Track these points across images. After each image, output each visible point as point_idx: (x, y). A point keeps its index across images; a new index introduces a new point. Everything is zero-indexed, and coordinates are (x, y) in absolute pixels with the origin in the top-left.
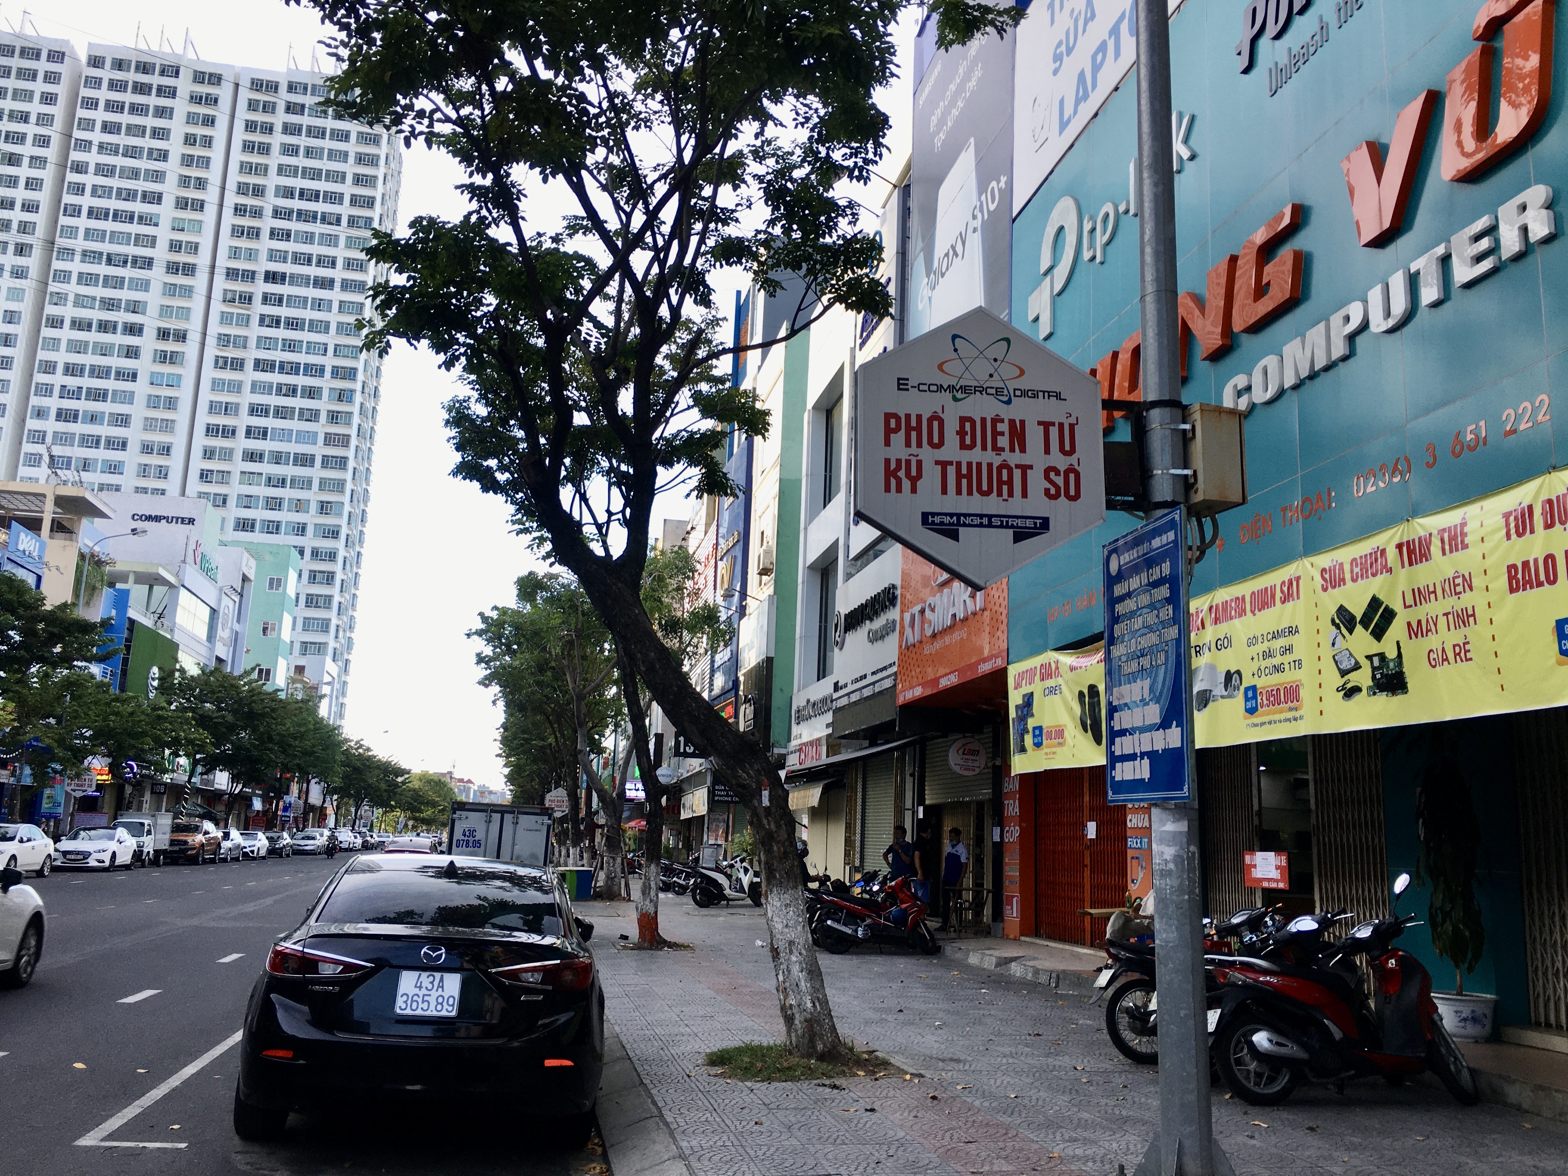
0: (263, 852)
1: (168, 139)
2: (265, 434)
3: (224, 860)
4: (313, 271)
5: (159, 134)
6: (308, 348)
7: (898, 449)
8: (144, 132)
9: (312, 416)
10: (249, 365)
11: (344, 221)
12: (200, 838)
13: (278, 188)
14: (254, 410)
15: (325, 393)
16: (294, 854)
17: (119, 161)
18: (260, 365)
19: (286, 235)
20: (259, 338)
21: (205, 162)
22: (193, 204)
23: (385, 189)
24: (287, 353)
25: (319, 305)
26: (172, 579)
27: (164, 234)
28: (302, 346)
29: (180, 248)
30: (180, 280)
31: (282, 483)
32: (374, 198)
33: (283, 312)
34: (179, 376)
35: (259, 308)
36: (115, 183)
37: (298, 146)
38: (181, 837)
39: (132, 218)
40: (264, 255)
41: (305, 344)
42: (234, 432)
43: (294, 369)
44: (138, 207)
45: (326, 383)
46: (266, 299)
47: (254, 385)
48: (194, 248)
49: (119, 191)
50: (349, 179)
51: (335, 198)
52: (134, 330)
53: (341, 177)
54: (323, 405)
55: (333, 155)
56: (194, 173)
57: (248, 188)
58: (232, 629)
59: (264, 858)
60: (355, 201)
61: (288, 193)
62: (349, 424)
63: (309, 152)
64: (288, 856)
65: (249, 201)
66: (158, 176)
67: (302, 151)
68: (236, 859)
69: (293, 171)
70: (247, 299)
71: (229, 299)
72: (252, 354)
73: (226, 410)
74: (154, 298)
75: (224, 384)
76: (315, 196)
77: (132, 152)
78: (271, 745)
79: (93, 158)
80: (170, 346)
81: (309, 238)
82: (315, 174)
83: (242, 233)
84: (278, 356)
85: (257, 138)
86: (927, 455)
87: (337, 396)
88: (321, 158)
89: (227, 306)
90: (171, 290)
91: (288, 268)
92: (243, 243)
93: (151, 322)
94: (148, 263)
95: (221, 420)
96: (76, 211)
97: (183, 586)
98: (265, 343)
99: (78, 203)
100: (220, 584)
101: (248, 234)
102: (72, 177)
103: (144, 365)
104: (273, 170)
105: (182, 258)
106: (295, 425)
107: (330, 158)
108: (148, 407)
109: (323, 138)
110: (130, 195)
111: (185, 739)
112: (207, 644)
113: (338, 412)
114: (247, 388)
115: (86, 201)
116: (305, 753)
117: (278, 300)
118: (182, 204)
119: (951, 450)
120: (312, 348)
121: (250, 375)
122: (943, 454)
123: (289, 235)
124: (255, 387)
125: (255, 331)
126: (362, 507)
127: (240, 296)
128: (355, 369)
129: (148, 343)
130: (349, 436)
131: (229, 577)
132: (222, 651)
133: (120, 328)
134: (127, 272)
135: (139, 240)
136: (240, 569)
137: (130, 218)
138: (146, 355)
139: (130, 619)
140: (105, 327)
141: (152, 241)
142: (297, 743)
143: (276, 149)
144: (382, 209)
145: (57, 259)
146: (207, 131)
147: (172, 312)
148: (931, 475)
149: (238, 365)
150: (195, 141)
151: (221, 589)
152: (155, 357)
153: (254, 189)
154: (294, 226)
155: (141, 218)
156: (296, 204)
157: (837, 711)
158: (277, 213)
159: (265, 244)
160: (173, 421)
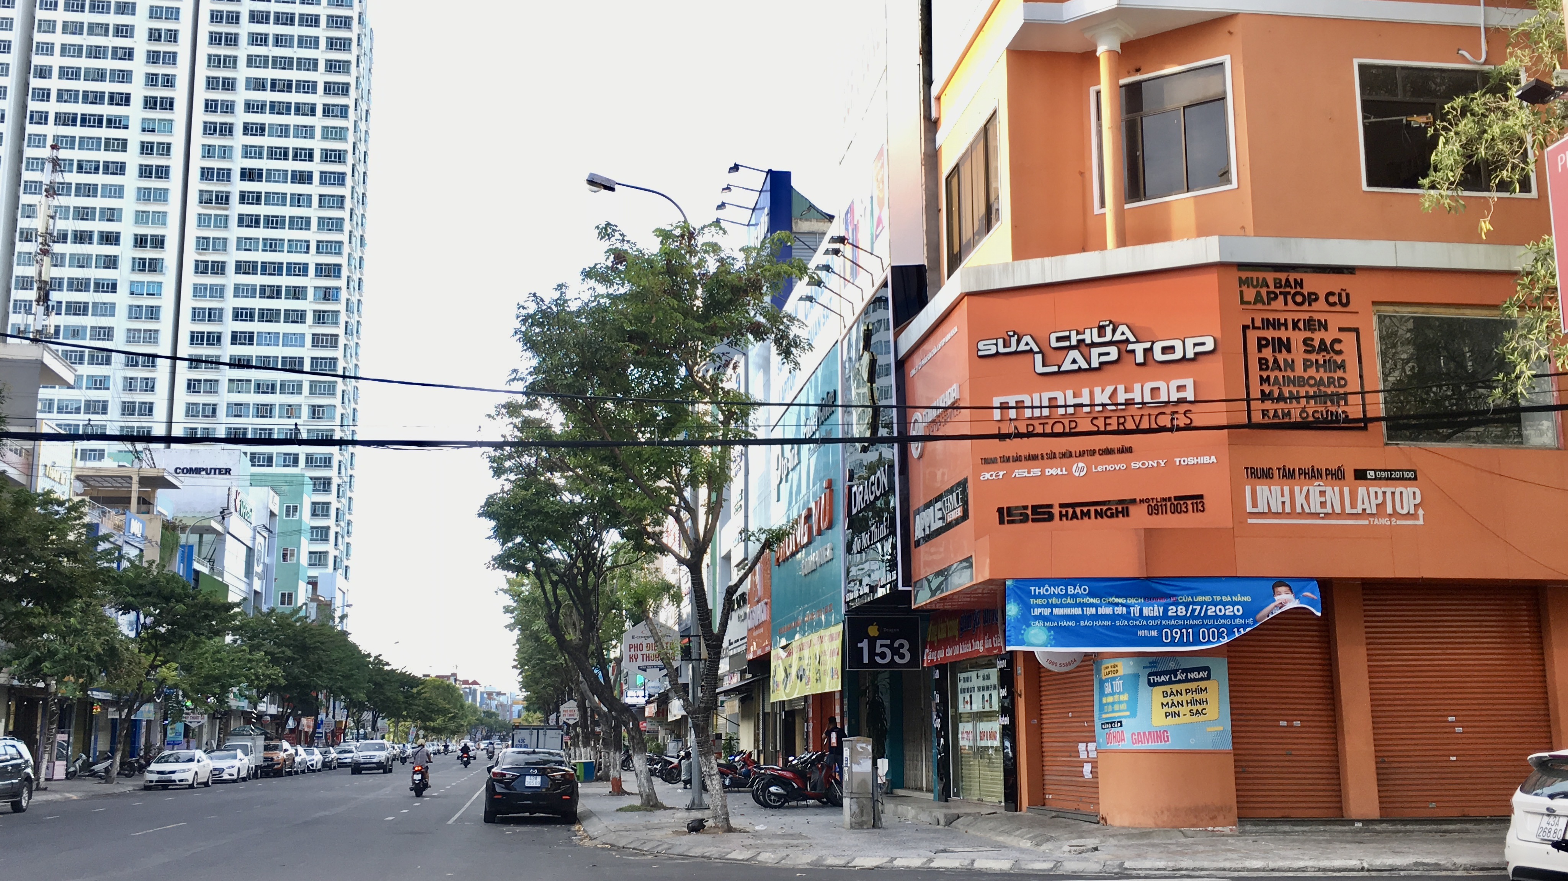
0: (319, 766)
1: (132, 37)
2: (251, 339)
3: (296, 773)
4: (291, 165)
5: (123, 31)
6: (290, 246)
7: (632, 652)
8: (107, 30)
9: (298, 317)
10: (231, 268)
11: (319, 110)
12: (282, 755)
13: (248, 80)
14: (238, 314)
15: (310, 293)
16: (339, 767)
17: (84, 63)
18: (242, 268)
19: (260, 130)
20: (239, 239)
21: (172, 58)
22: (162, 103)
23: (359, 72)
24: (268, 253)
25: (299, 200)
26: (219, 528)
27: (134, 136)
28: (283, 245)
29: (152, 150)
30: (154, 183)
31: (271, 388)
32: (348, 84)
33: (262, 210)
34: (160, 284)
35: (236, 209)
36: (81, 85)
37: (267, 35)
38: (270, 754)
39: (100, 122)
40: (238, 152)
41: (286, 242)
42: (219, 339)
43: (276, 269)
44: (106, 110)
45: (310, 282)
46: (244, 198)
47: (237, 288)
48: (166, 149)
49: (86, 94)
50: (322, 65)
51: (309, 87)
52: (111, 239)
53: (313, 64)
54: (308, 305)
55: (303, 42)
56: (161, 70)
57: (218, 82)
58: (264, 563)
59: (319, 770)
60: (329, 88)
61: (259, 85)
62: (336, 323)
63: (279, 41)
64: (335, 768)
65: (220, 96)
66: (124, 76)
67: (271, 40)
68: (303, 772)
69: (264, 62)
70: (223, 199)
71: (206, 199)
72: (232, 256)
73: (210, 316)
74: (128, 204)
75: (206, 289)
76: (288, 86)
77: (96, 52)
78: (320, 673)
79: (56, 61)
80: (149, 254)
81: (284, 131)
82: (286, 63)
83: (215, 130)
84: (260, 256)
85: (224, 28)
86: (639, 653)
87: (322, 296)
88: (291, 46)
89: (203, 207)
90: (145, 195)
91: (264, 164)
92: (216, 141)
93: (127, 229)
94: (120, 169)
95: (205, 327)
96: (42, 118)
97: (229, 533)
98: (244, 244)
99: (44, 109)
100: (254, 524)
101: (221, 131)
102: (35, 83)
103: (123, 274)
104: (242, 62)
105: (155, 161)
106: (281, 327)
107: (300, 45)
108: (130, 318)
109: (292, 24)
110: (97, 98)
111: (263, 675)
112: (245, 579)
113: (324, 312)
114: (229, 292)
115: (53, 107)
116: (346, 677)
117: (257, 198)
118: (151, 103)
119: (645, 651)
120: (294, 246)
121: (231, 279)
122: (643, 652)
123: (263, 129)
124: (238, 291)
125: (235, 232)
126: (353, 405)
127: (217, 197)
128: (340, 265)
129: (126, 251)
130: (337, 335)
131: (259, 518)
132: (257, 585)
133: (96, 237)
134: (100, 179)
135: (109, 144)
136: (267, 507)
137: (98, 121)
138: (125, 264)
139: (194, 570)
140: (82, 237)
141: (123, 145)
142: (337, 668)
143: (243, 40)
144: (357, 93)
145: (27, 170)
146: (171, 25)
147: (148, 217)
148: (640, 657)
149: (219, 268)
150: (160, 36)
151: (255, 529)
152: (133, 266)
153: (224, 83)
154: (267, 118)
155: (109, 121)
156: (268, 96)
157: (731, 657)
158: (249, 107)
159: (239, 140)
160: (156, 331)
